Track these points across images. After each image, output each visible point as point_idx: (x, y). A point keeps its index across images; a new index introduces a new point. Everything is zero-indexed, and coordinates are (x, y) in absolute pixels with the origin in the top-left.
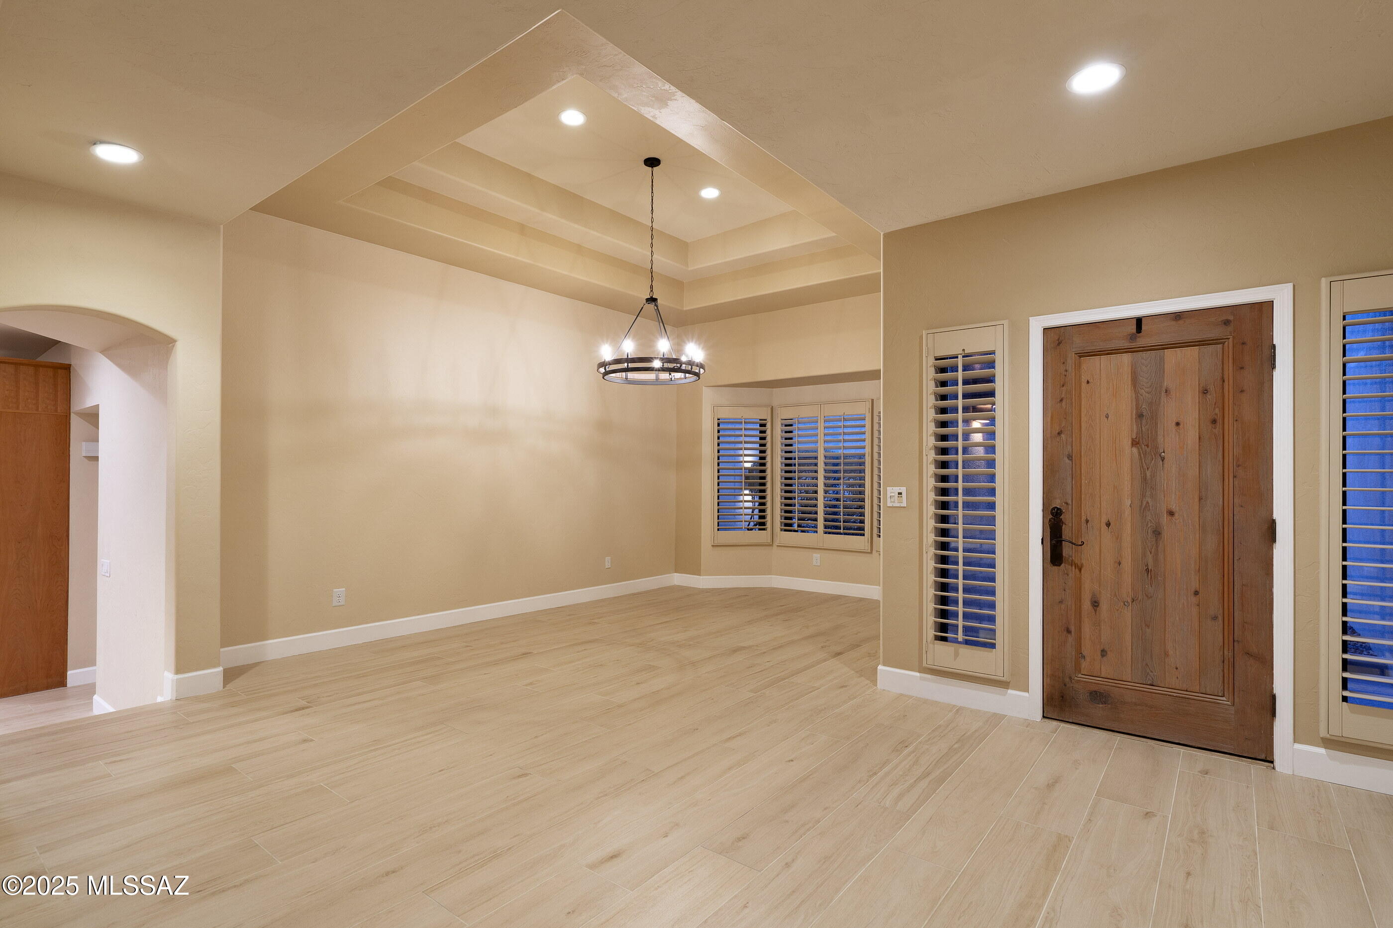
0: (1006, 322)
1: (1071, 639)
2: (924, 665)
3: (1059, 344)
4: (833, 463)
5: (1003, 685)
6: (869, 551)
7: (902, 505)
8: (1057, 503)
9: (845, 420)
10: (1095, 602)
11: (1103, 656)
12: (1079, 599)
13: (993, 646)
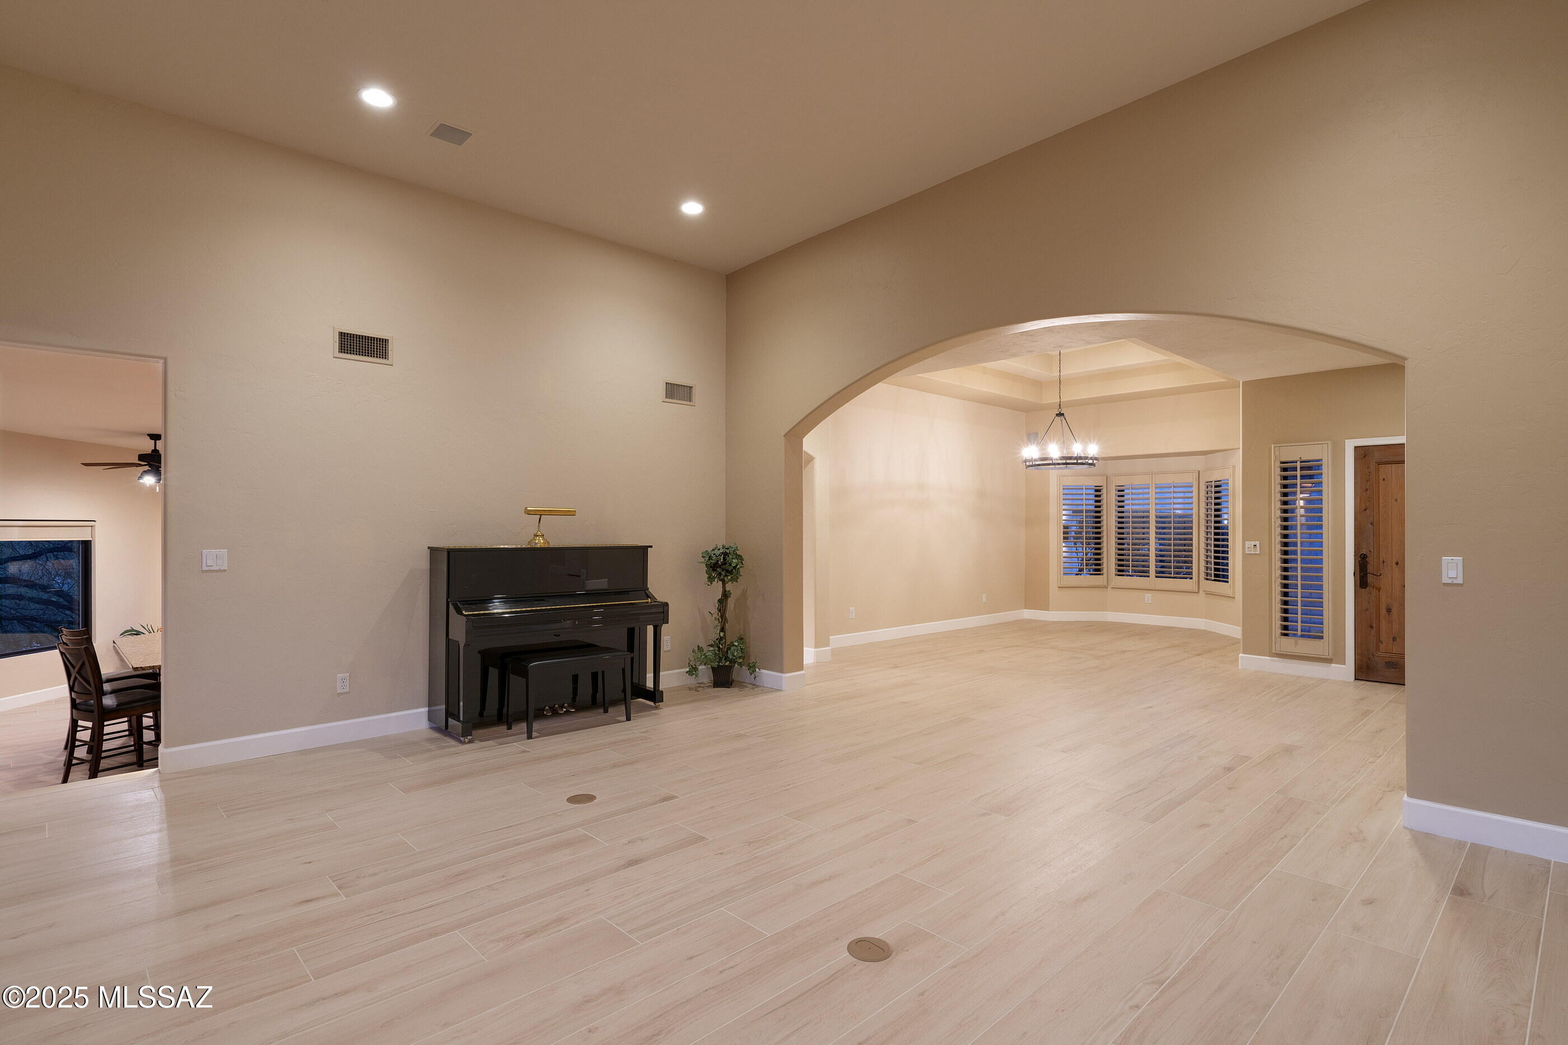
0: (1329, 442)
1: (1373, 632)
2: (1274, 651)
3: (1365, 456)
4: (1163, 521)
5: (1328, 661)
6: (1197, 591)
7: (1257, 553)
8: (1364, 551)
9: (1174, 487)
10: (1389, 609)
11: (1394, 641)
12: (1378, 608)
13: (1322, 638)
